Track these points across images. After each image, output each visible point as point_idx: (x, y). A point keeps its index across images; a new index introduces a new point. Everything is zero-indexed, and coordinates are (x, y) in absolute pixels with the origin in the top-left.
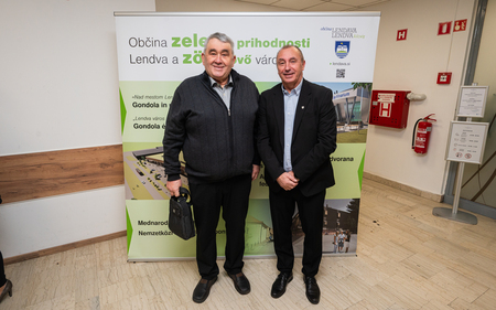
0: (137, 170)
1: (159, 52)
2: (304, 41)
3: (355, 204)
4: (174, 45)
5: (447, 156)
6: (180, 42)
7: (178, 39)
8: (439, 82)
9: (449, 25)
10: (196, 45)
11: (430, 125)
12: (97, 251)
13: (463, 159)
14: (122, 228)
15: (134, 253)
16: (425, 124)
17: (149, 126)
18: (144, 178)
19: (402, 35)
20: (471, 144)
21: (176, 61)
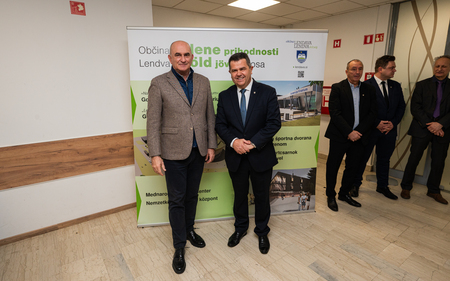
0: (145, 152)
1: (163, 57)
2: (274, 50)
3: (313, 172)
9: (371, 37)
15: (142, 220)
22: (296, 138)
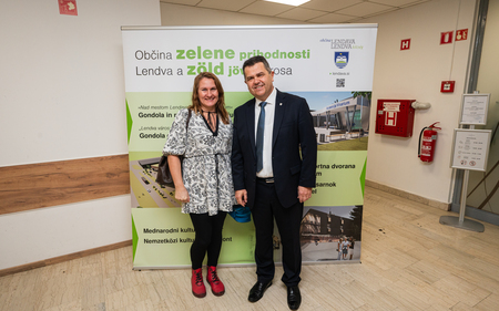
0: (143, 179)
1: (164, 64)
2: (304, 52)
3: (358, 211)
4: (179, 57)
5: (452, 164)
6: (184, 55)
7: (182, 52)
8: (443, 91)
9: (451, 34)
10: (199, 57)
11: (435, 133)
12: (103, 260)
13: (467, 167)
14: (127, 237)
15: (140, 261)
16: (431, 132)
17: (155, 136)
18: (149, 187)
19: (406, 44)
20: (475, 151)
21: (180, 72)
22: (334, 166)
